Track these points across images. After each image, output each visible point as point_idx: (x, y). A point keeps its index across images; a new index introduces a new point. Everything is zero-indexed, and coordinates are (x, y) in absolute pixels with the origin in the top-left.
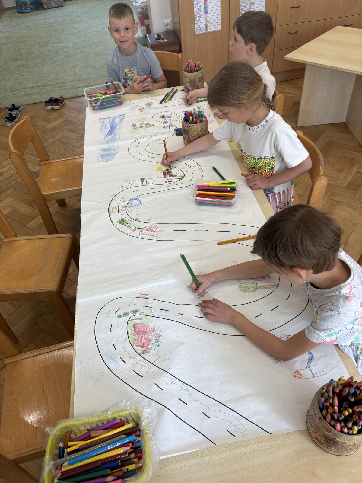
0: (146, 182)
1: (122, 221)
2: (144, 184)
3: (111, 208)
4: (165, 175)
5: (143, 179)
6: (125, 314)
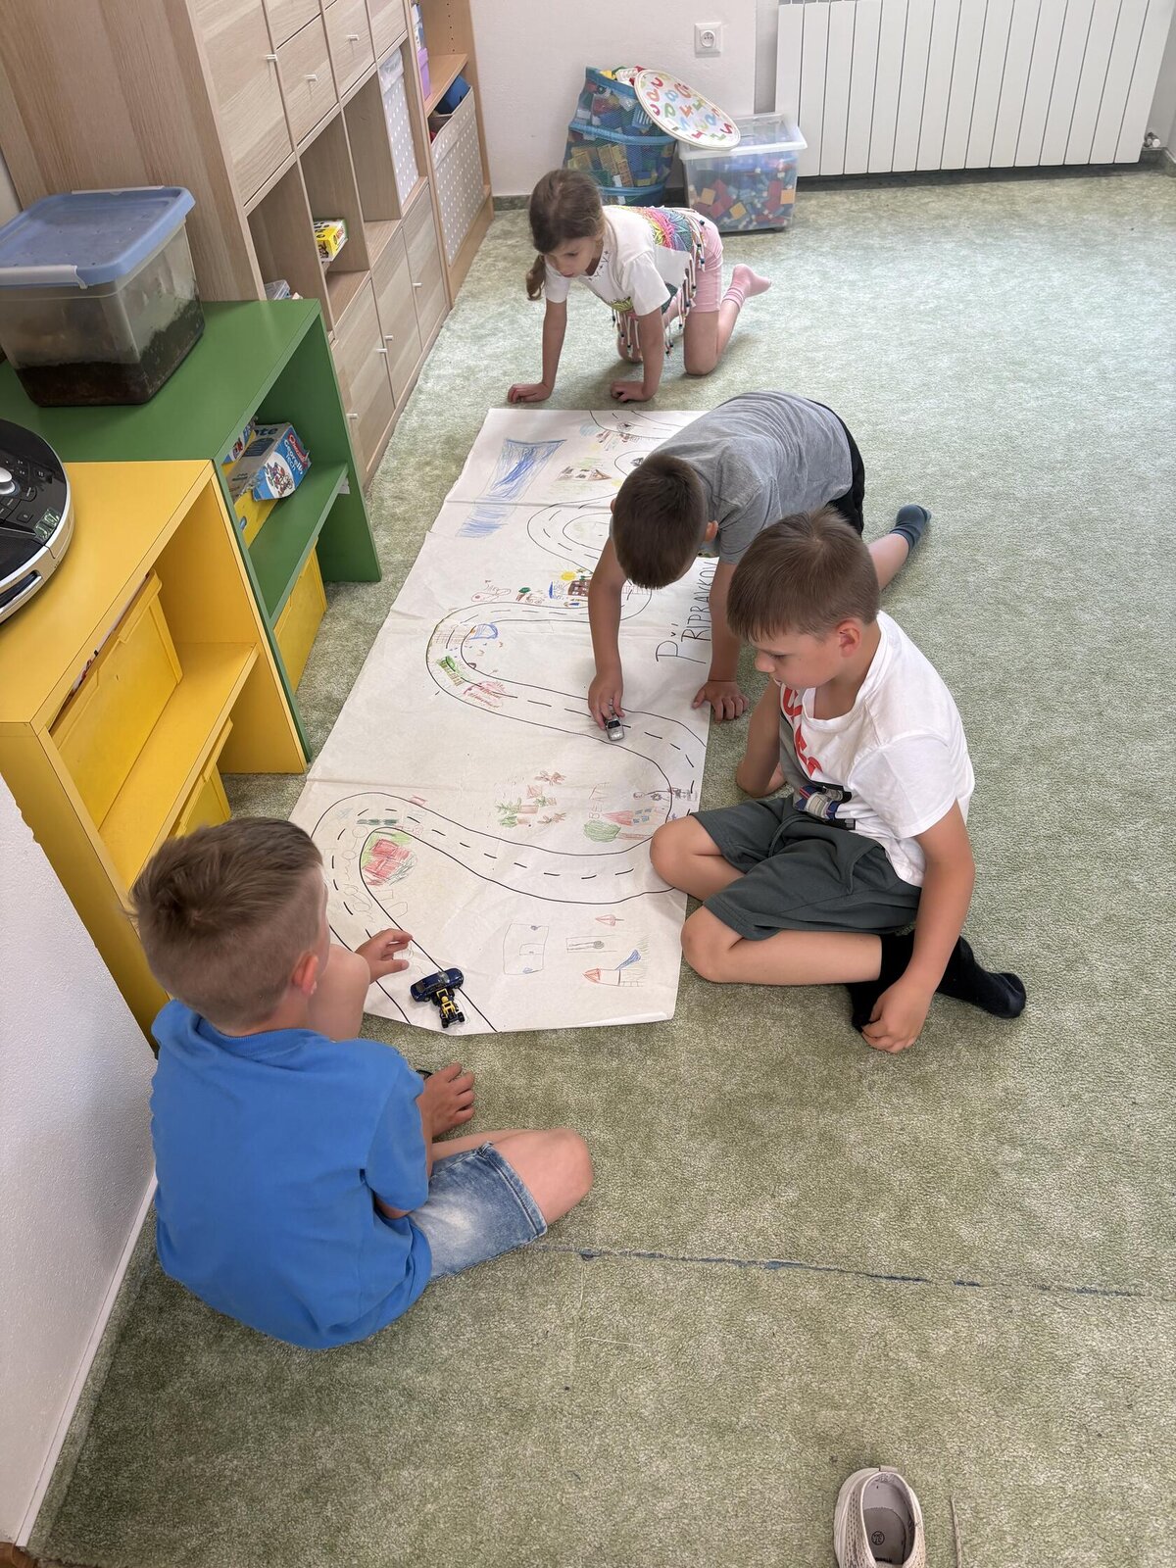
0: (528, 598)
1: (447, 663)
2: (524, 600)
3: (437, 633)
4: (571, 591)
5: (524, 591)
6: (372, 821)
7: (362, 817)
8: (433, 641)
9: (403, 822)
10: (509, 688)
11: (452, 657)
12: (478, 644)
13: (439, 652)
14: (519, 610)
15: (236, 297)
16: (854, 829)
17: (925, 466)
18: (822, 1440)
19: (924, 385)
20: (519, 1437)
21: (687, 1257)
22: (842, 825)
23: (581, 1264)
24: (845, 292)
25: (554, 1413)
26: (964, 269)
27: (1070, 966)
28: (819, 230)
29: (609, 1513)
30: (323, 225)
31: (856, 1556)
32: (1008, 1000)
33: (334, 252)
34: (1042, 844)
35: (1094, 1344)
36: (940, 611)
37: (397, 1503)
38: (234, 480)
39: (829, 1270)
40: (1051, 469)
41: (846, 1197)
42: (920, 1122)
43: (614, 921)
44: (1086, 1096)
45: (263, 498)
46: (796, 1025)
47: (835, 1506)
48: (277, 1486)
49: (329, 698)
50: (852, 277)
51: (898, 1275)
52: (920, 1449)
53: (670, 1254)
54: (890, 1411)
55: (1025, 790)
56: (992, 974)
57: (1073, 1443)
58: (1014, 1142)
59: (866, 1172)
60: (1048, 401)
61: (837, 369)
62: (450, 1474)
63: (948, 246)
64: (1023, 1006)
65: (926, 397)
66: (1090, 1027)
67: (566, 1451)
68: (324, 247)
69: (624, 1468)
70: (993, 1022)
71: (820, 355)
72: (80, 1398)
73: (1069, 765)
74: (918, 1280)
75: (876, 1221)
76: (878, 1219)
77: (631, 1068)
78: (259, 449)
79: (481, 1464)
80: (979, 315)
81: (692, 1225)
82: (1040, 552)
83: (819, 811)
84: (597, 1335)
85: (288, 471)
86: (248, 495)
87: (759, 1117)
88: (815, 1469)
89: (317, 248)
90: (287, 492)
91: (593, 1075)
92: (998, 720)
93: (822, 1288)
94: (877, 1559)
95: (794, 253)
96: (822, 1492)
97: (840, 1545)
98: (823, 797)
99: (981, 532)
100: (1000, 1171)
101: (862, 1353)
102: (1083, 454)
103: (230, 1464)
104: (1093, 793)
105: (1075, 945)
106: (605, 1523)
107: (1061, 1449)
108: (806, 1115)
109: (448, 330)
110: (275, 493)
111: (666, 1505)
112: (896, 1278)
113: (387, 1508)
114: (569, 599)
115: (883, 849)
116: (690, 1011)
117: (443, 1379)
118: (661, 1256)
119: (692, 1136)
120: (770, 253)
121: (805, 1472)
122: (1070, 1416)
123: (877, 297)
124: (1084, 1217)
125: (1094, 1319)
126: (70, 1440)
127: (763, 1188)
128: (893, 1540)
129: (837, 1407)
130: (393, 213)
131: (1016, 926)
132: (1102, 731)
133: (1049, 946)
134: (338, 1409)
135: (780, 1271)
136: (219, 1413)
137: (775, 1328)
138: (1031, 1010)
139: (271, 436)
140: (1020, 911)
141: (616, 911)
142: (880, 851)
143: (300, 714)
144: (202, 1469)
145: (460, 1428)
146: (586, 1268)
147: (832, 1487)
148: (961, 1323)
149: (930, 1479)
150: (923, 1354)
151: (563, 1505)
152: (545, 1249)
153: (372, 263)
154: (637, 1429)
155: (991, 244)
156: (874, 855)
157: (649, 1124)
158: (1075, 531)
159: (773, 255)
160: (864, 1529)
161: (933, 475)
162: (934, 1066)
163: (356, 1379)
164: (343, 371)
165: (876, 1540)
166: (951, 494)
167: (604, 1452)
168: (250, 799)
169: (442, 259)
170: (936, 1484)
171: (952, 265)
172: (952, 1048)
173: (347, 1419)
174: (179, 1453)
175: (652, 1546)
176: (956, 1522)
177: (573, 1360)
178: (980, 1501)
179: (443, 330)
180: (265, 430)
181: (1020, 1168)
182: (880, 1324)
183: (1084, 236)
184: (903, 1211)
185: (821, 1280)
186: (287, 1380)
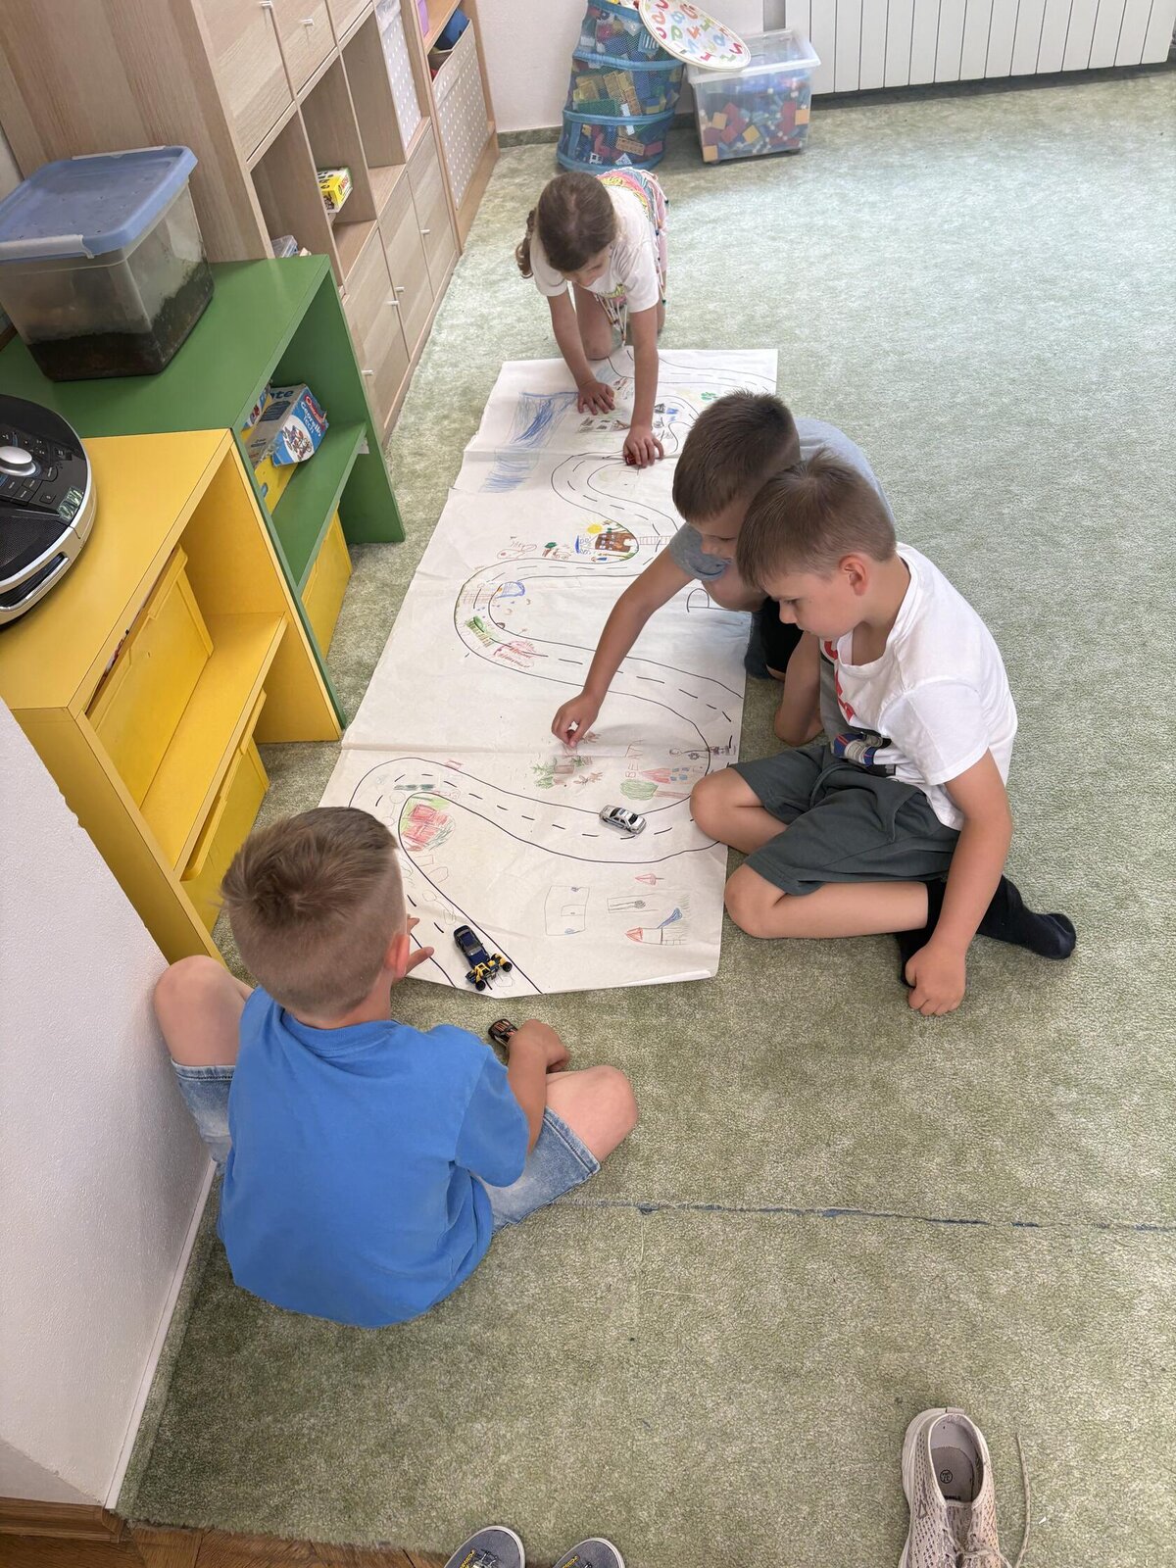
0: (554, 554)
1: (475, 623)
2: (550, 555)
3: (464, 593)
4: (598, 545)
5: (551, 546)
6: (409, 786)
7: (399, 782)
8: (460, 601)
9: (439, 787)
10: (538, 647)
11: (480, 617)
12: (505, 602)
13: (466, 614)
14: (544, 567)
15: (242, 256)
16: (894, 774)
17: (954, 395)
18: (887, 1382)
19: (951, 309)
20: (587, 1388)
21: (745, 1208)
22: (882, 772)
23: (640, 1218)
24: (865, 215)
25: (621, 1363)
26: (989, 184)
27: (1121, 904)
28: (836, 150)
29: (679, 1457)
30: (327, 175)
31: (925, 1496)
32: (1058, 941)
33: (340, 203)
34: (1088, 781)
35: (1155, 1280)
36: (975, 546)
37: (471, 1455)
38: (252, 446)
39: (886, 1216)
40: (1085, 392)
41: (901, 1144)
42: (972, 1066)
43: (654, 880)
44: (1141, 1035)
45: (283, 463)
46: (844, 974)
47: (902, 1446)
48: (354, 1442)
49: (359, 663)
50: (871, 199)
51: (956, 1218)
52: (984, 1388)
53: (728, 1206)
54: (954, 1352)
55: (1069, 727)
56: (1040, 916)
57: (1138, 1378)
58: (1067, 1082)
59: (920, 1117)
60: (1081, 319)
61: (860, 297)
62: (521, 1426)
63: (971, 161)
64: (1073, 946)
65: (953, 322)
66: (1141, 964)
67: (635, 1400)
68: (329, 199)
69: (692, 1415)
70: (1042, 963)
71: (842, 284)
72: (158, 1365)
73: (1113, 699)
74: (976, 1222)
75: (933, 1166)
76: (933, 1164)
77: (680, 1022)
78: (276, 413)
79: (552, 1414)
80: (1007, 232)
81: (749, 1176)
82: (1077, 479)
83: (857, 757)
84: (659, 1287)
85: (306, 434)
86: (268, 461)
87: (810, 1067)
88: (881, 1410)
89: (323, 200)
90: (307, 456)
91: (641, 1032)
92: (1039, 656)
93: (881, 1234)
94: (946, 1498)
95: (811, 176)
96: (888, 1433)
97: (909, 1485)
98: (862, 744)
99: (1014, 461)
100: (1055, 1112)
101: (924, 1295)
102: (1118, 374)
103: (307, 1422)
104: (1139, 727)
105: (1125, 882)
106: (677, 1468)
107: (1125, 1385)
108: (859, 1062)
109: (459, 277)
110: (294, 457)
111: (734, 1450)
112: (953, 1222)
113: (462, 1460)
114: (596, 553)
115: (925, 795)
116: (737, 963)
117: (511, 1334)
118: (719, 1207)
119: (745, 1088)
120: (786, 178)
121: (871, 1414)
122: (1134, 1352)
123: (899, 218)
124: (1142, 1155)
125: (1154, 1255)
126: (151, 1405)
127: (818, 1138)
128: (962, 1477)
129: (900, 1350)
130: (398, 158)
131: (1064, 866)
132: (1147, 663)
133: (1098, 886)
134: (409, 1366)
135: (838, 1218)
136: (294, 1373)
137: (836, 1274)
138: (1081, 949)
139: (287, 399)
140: (1067, 850)
141: (656, 870)
142: (922, 797)
143: (332, 680)
144: (281, 1429)
145: (529, 1380)
146: (646, 1221)
147: (898, 1428)
148: (1021, 1265)
149: (995, 1417)
150: (984, 1295)
151: (634, 1452)
152: (604, 1205)
153: (379, 213)
154: (703, 1376)
155: (1014, 157)
156: (915, 800)
157: (699, 1077)
158: (1112, 455)
159: (789, 179)
160: (933, 1469)
161: (963, 404)
162: (985, 1010)
163: (425, 1336)
164: (356, 326)
165: (945, 1478)
166: (982, 423)
167: (672, 1399)
168: (287, 769)
169: (449, 204)
170: (1001, 1422)
171: (975, 180)
172: (1003, 991)
173: (420, 1375)
174: (258, 1413)
175: (723, 1490)
176: (1023, 1459)
177: (636, 1311)
178: (1046, 1437)
179: (454, 277)
180: (280, 393)
181: (1075, 1108)
182: (940, 1267)
183: (1111, 144)
184: (959, 1156)
185: (880, 1226)
186: (358, 1339)
